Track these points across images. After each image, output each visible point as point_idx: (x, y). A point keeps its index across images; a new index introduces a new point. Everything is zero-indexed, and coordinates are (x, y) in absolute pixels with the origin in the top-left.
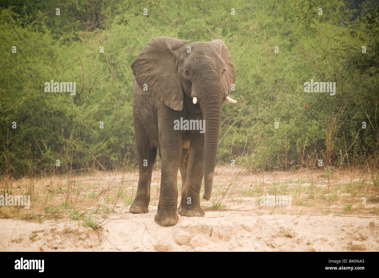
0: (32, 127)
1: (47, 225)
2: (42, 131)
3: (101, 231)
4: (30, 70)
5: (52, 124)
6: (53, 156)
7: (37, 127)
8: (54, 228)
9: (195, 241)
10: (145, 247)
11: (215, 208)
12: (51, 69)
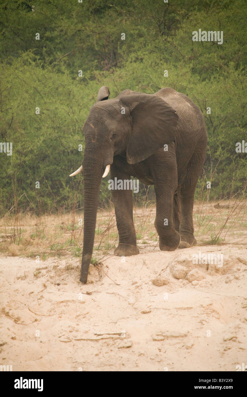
0: (51, 166)
1: (50, 262)
2: (60, 169)
3: (101, 267)
4: (48, 110)
5: (70, 163)
6: (71, 194)
7: (56, 166)
8: (56, 265)
9: (192, 275)
10: (143, 282)
11: (214, 242)
12: (67, 109)
